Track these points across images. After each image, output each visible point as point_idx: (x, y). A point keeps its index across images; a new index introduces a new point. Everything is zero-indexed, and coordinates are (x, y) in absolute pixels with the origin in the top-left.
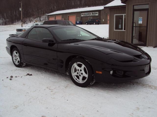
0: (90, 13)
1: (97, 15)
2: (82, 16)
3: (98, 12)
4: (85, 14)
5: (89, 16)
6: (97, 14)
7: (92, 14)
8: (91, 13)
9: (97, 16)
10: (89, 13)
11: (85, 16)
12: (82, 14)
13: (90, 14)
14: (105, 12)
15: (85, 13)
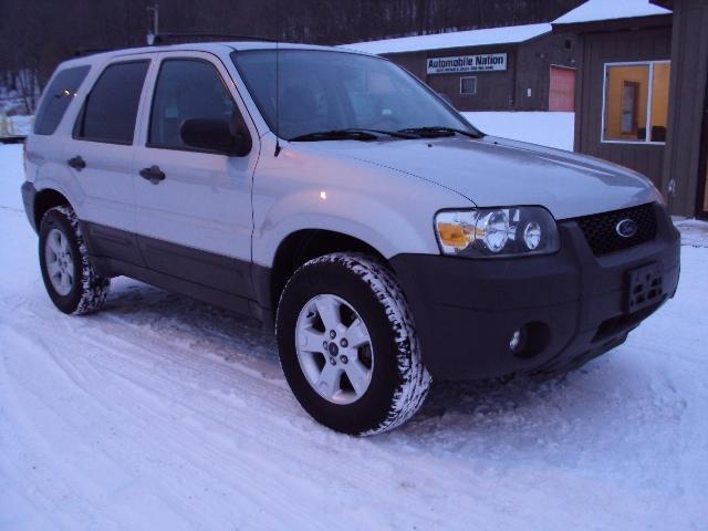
0: (470, 57)
1: (501, 67)
2: (431, 71)
3: (504, 56)
4: (446, 64)
5: (463, 74)
6: (499, 61)
7: (479, 61)
8: (474, 58)
9: (502, 71)
10: (462, 58)
11: (444, 70)
12: (429, 60)
13: (470, 62)
14: (538, 55)
15: (442, 59)
